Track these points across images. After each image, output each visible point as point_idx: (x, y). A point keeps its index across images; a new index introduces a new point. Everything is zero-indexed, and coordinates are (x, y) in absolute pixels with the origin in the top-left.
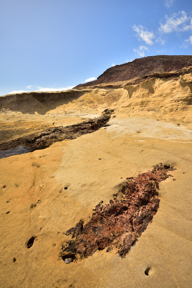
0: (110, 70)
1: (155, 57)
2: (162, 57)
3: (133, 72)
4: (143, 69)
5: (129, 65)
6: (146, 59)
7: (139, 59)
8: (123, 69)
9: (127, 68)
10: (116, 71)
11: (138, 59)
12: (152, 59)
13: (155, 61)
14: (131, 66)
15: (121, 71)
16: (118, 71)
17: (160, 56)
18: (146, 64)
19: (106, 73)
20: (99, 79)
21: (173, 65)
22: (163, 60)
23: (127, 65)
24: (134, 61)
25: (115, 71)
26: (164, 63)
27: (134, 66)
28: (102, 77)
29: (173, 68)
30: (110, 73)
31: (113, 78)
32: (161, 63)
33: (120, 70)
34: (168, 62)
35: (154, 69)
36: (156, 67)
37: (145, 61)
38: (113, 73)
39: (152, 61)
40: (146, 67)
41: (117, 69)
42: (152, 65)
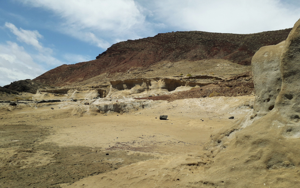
0: (119, 46)
2: (200, 34)
3: (157, 52)
4: (173, 49)
5: (149, 42)
6: (175, 35)
7: (165, 34)
8: (140, 47)
9: (147, 45)
11: (162, 34)
12: (185, 36)
13: (190, 38)
14: (153, 43)
15: (137, 49)
16: (132, 50)
17: (196, 33)
18: (177, 42)
19: (112, 50)
20: (100, 60)
21: (219, 46)
22: (202, 38)
23: (147, 41)
24: (156, 36)
25: (127, 48)
26: (204, 42)
27: (158, 44)
28: (105, 55)
29: (219, 50)
30: (118, 51)
31: (124, 59)
32: (200, 42)
33: (135, 48)
34: (209, 41)
35: (190, 50)
36: (194, 48)
37: (175, 37)
38: (124, 51)
39: (185, 39)
40: (177, 46)
41: (131, 46)
42: (186, 44)
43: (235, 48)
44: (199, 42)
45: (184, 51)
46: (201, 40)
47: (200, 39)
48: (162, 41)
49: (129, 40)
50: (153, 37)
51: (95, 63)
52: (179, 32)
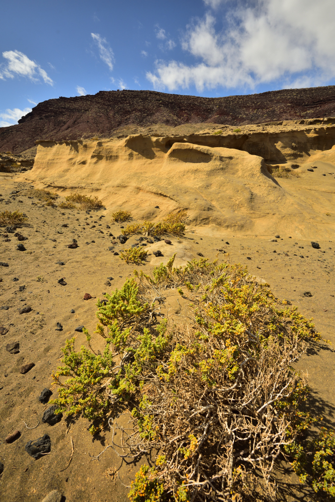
0: (50, 105)
1: (141, 92)
2: (157, 94)
3: (107, 115)
4: (128, 112)
5: (90, 101)
6: (123, 94)
7: (110, 92)
8: (81, 107)
9: (90, 105)
10: (64, 108)
11: (105, 92)
12: (138, 96)
13: (146, 99)
14: (97, 103)
15: (78, 110)
16: (72, 111)
17: (151, 93)
18: (129, 103)
19: (42, 110)
20: (26, 124)
21: (187, 110)
22: (162, 100)
23: (88, 100)
24: (98, 94)
25: (62, 108)
26: (166, 105)
27: (104, 104)
28: (32, 118)
29: (190, 115)
30: (51, 111)
31: (65, 123)
33: (75, 109)
34: (172, 103)
35: (154, 114)
36: (157, 111)
37: (125, 97)
38: (61, 112)
39: (139, 99)
40: (133, 109)
41: (67, 105)
42: (144, 106)
43: (210, 113)
44: (160, 104)
45: (146, 115)
46: (161, 101)
47: (159, 101)
48: (109, 101)
49: (61, 98)
50: (94, 96)
51: (22, 128)
52: (126, 90)
